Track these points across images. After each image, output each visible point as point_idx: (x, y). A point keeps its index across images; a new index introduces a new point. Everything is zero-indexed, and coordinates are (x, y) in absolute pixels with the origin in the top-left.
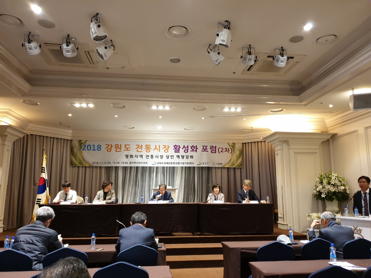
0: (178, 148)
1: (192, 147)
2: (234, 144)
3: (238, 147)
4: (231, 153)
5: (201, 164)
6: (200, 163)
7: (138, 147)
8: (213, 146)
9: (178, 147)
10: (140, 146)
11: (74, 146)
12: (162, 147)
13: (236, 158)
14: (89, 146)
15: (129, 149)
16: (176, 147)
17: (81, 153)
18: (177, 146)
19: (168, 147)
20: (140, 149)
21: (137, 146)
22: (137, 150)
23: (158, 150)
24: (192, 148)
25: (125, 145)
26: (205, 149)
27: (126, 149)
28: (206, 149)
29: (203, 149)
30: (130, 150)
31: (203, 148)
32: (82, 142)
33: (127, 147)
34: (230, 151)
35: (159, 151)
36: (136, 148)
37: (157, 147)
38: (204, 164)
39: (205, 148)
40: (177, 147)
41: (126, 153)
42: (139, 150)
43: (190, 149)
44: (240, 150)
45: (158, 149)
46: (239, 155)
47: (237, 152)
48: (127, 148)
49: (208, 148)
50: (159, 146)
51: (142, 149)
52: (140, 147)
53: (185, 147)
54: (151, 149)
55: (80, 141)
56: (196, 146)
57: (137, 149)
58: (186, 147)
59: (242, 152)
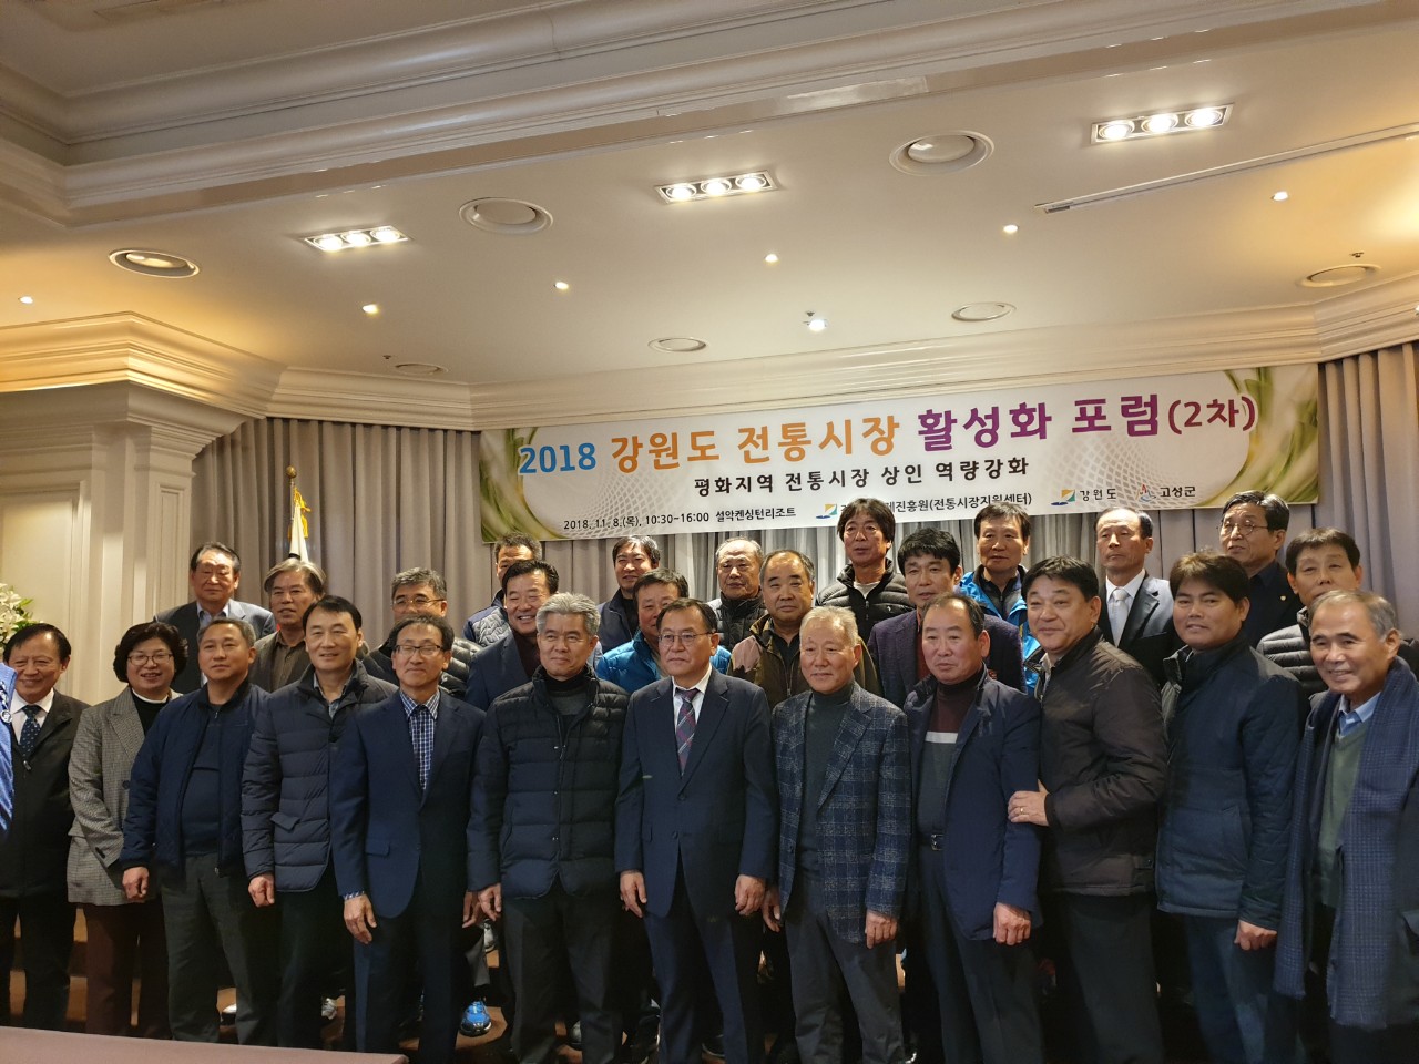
0: (942, 424)
1: (1015, 414)
2: (1263, 372)
3: (1294, 385)
4: (1245, 428)
5: (1072, 499)
6: (1069, 496)
7: (749, 440)
8: (1138, 400)
9: (942, 420)
10: (758, 432)
11: (488, 457)
12: (859, 428)
13: (1282, 449)
14: (547, 453)
15: (709, 452)
16: (930, 421)
17: (518, 485)
18: (937, 417)
19: (892, 425)
20: (761, 447)
21: (746, 435)
22: (747, 454)
23: (839, 444)
24: (1015, 421)
25: (694, 436)
26: (1090, 418)
27: (698, 453)
28: (1099, 415)
29: (1083, 416)
30: (717, 457)
31: (1083, 411)
32: (518, 435)
33: (701, 441)
34: (1242, 418)
35: (849, 451)
36: (741, 446)
37: (835, 433)
38: (1091, 496)
39: (1091, 411)
40: (937, 423)
41: (701, 470)
42: (756, 453)
43: (1006, 426)
44: (1302, 407)
45: (843, 440)
46: (1298, 435)
47: (1286, 419)
48: (703, 449)
49: (1112, 411)
50: (848, 423)
51: (765, 447)
52: (758, 437)
53: (981, 414)
54: (809, 442)
55: (510, 432)
56: (1042, 407)
57: (746, 449)
58: (987, 417)
59: (1314, 418)
